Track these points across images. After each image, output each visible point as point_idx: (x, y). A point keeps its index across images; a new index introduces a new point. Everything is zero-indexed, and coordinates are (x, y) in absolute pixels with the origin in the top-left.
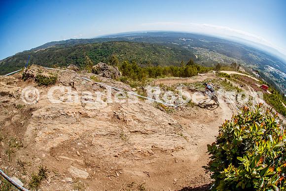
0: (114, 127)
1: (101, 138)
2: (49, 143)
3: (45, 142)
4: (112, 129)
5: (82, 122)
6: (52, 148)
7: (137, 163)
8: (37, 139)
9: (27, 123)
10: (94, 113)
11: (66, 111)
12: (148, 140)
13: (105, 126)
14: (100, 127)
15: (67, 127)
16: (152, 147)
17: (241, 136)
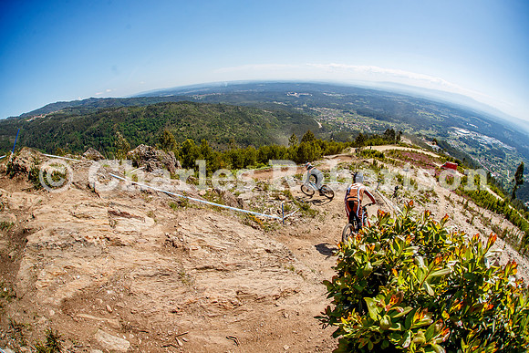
0: (167, 262)
1: (146, 282)
2: (59, 290)
3: (52, 290)
4: (164, 264)
5: (112, 254)
6: (65, 300)
7: (214, 322)
8: (38, 284)
9: (20, 256)
10: (131, 238)
11: (83, 235)
12: (229, 282)
13: (151, 259)
14: (142, 263)
15: (86, 264)
16: (238, 292)
17: (371, 261)
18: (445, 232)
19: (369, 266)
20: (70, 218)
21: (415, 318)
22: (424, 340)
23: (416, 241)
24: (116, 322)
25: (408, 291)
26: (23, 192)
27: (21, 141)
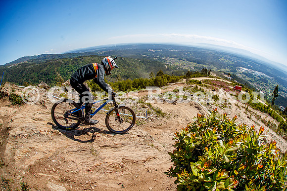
0: (84, 143)
1: (73, 155)
2: (27, 161)
3: (23, 160)
4: (83, 145)
5: (55, 140)
6: (30, 166)
7: (110, 176)
8: (16, 157)
9: (5, 142)
10: (64, 131)
11: (39, 130)
12: (118, 153)
13: (76, 142)
14: (71, 144)
15: (40, 146)
16: (123, 159)
17: (194, 142)
18: (235, 125)
19: (193, 145)
20: (31, 120)
21: (218, 175)
22: (223, 186)
23: (219, 130)
24: (58, 177)
25: (215, 159)
26: (7, 107)
27: (5, 78)
